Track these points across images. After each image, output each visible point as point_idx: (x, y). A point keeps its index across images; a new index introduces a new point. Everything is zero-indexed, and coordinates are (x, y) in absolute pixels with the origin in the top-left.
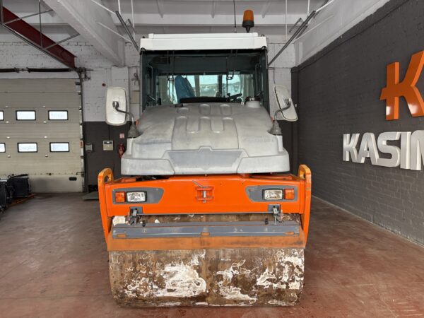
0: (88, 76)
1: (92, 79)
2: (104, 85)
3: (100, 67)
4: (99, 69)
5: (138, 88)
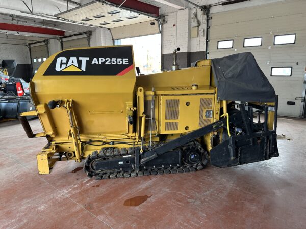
0: (166, 20)
1: (168, 22)
2: (174, 26)
3: (173, 12)
4: (173, 14)
5: (196, 24)
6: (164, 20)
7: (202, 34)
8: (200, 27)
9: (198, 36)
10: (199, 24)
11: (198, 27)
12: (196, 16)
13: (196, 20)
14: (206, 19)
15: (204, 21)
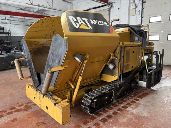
6: (112, 6)
7: (139, 13)
9: (135, 15)
10: (136, 7)
11: (135, 8)
12: (134, 1)
13: (134, 4)
14: (141, 2)
15: (140, 4)
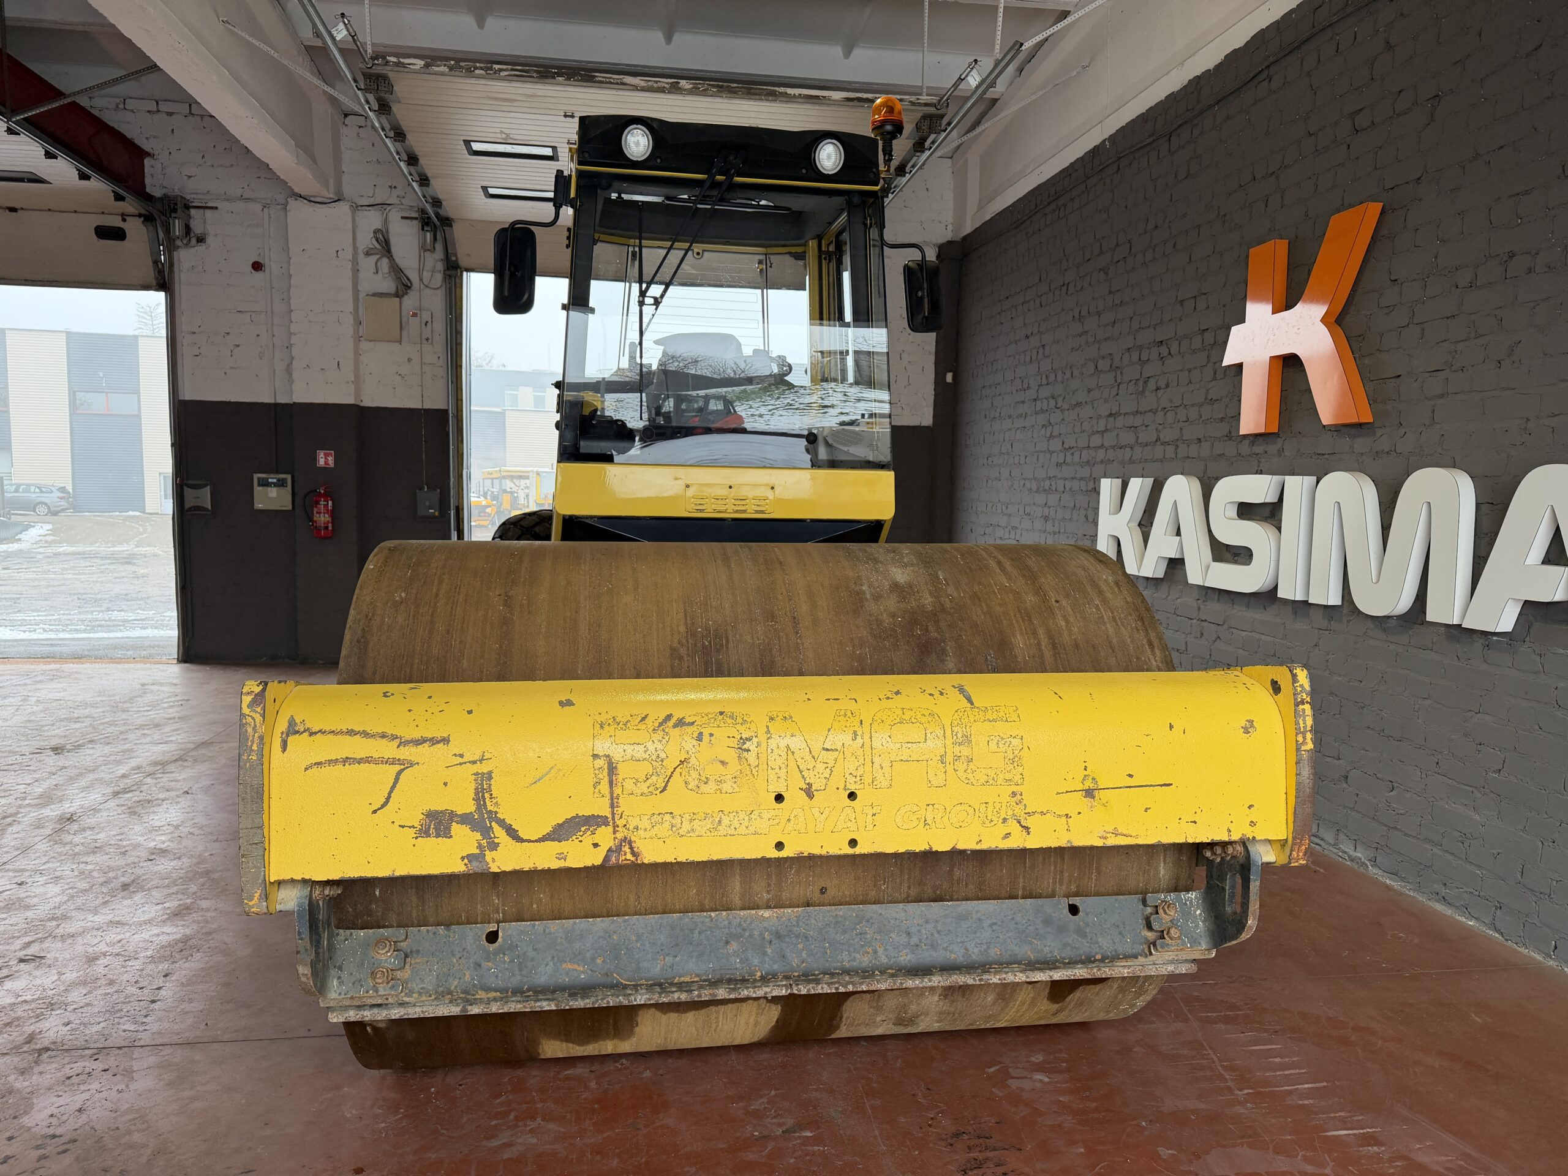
2: (257, 266)
3: (242, 199)
4: (240, 206)
5: (388, 285)
6: (188, 229)
7: (428, 331)
8: (410, 302)
9: (400, 340)
10: (404, 287)
11: (398, 295)
12: (384, 244)
13: (385, 261)
14: (440, 266)
15: (426, 276)
